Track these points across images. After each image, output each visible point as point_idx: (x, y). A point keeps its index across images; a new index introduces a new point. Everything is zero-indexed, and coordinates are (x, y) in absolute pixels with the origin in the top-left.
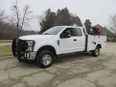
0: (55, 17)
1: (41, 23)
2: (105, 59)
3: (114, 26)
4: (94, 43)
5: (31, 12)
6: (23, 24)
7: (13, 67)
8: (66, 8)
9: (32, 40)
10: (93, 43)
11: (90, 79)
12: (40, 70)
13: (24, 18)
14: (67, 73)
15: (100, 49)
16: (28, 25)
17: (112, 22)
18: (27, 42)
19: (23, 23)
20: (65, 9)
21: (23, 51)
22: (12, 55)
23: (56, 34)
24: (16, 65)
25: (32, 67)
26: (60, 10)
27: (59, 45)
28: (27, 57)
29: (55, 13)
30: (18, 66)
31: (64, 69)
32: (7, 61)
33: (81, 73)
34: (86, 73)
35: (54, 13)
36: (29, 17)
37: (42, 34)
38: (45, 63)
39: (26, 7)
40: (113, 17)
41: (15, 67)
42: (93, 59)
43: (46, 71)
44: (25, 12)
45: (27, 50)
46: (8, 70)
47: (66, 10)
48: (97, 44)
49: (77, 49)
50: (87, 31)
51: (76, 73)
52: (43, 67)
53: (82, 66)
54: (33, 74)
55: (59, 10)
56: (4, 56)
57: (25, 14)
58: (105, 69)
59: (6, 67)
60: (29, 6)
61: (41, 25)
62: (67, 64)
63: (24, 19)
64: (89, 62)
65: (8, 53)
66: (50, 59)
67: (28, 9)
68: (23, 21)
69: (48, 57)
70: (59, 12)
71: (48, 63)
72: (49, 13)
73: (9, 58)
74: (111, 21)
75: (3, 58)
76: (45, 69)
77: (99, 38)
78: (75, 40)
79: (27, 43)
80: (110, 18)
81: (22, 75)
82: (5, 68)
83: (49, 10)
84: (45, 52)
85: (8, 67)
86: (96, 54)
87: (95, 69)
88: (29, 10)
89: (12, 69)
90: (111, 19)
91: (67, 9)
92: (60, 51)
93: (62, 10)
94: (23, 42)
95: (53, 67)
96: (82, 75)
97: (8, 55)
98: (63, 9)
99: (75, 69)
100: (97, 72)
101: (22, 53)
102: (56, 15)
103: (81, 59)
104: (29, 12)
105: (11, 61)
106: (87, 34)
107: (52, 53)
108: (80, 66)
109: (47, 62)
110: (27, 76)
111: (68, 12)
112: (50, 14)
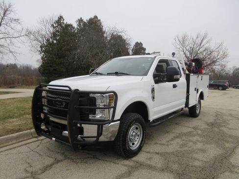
0: (74, 35)
1: (41, 47)
4: (197, 89)
5: (17, 20)
8: (96, 17)
14: (191, 164)
15: (202, 101)
16: (11, 52)
17: (181, 49)
18: (91, 95)
20: (94, 19)
26: (85, 20)
29: (73, 26)
34: (225, 157)
35: (70, 26)
36: (11, 32)
39: (4, 8)
48: (199, 93)
50: (187, 66)
53: (198, 141)
55: (80, 21)
59: (29, 170)
60: (10, 6)
61: (42, 51)
64: (199, 131)
66: (139, 133)
67: (8, 12)
70: (80, 25)
72: (61, 25)
77: (202, 79)
82: (26, 171)
83: (61, 18)
85: (31, 166)
86: (197, 111)
88: (10, 15)
90: (178, 42)
91: (99, 19)
93: (88, 20)
94: (81, 97)
95: (146, 152)
96: (223, 164)
98: (91, 20)
99: (195, 152)
102: (76, 31)
103: (176, 124)
104: (11, 20)
105: (23, 147)
109: (134, 142)
111: (100, 24)
112: (62, 27)
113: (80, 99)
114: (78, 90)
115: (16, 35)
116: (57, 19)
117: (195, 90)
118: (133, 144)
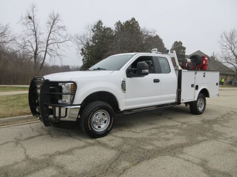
0: (112, 37)
1: (82, 50)
2: (218, 118)
3: (232, 53)
4: (195, 86)
5: (63, 28)
6: (46, 51)
7: (32, 137)
8: (133, 19)
9: (71, 80)
10: (192, 86)
11: (191, 158)
12: (87, 142)
13: (48, 40)
14: (142, 147)
15: (206, 98)
16: (58, 55)
19: (48, 50)
20: (131, 21)
21: (52, 103)
22: (29, 114)
23: (119, 69)
24: (38, 134)
25: (70, 136)
26: (122, 23)
27: (125, 90)
28: (61, 116)
29: (112, 29)
30: (41, 135)
31: (136, 139)
32: (18, 125)
33: (172, 146)
34: (183, 146)
35: (109, 29)
36: (58, 37)
37: (90, 69)
38: (97, 127)
39: (53, 17)
40: (229, 36)
41: (36, 136)
42: (194, 120)
43: (99, 143)
44: (50, 29)
45: (60, 102)
46: (21, 142)
47: (134, 23)
48: (200, 89)
49: (161, 100)
50: (181, 63)
51: (160, 146)
52: (94, 135)
53: (173, 133)
54: (73, 150)
55: (119, 23)
56: (12, 116)
57: (50, 32)
58: (220, 137)
59: (18, 138)
60: (58, 16)
61: (83, 53)
62: (141, 129)
63: (49, 42)
64: (185, 126)
65: (19, 111)
66: (106, 119)
67: (56, 21)
68: (47, 45)
69: (104, 114)
70: (118, 28)
71: (104, 126)
72: (99, 29)
73: (22, 119)
74: (225, 44)
75: (11, 119)
76: (98, 139)
77: (204, 76)
78: (156, 81)
79: (61, 88)
80: (224, 37)
81: (52, 152)
82: (16, 138)
83: (100, 22)
84: (97, 105)
85: (21, 136)
86: (200, 108)
87: (200, 138)
88: (58, 23)
89: (30, 140)
90: (225, 40)
91: (136, 21)
92: (127, 104)
93: (125, 22)
94: (51, 86)
95: (114, 136)
96: (173, 150)
97: (21, 114)
98: (127, 22)
99: (158, 140)
100: (204, 145)
101: (50, 107)
102: (114, 34)
103: (170, 119)
104: (60, 28)
105: (26, 125)
106: (180, 68)
107: (110, 107)
108: (167, 133)
109: (101, 126)
110: (63, 153)
111: (138, 26)
112: (101, 31)
113: (51, 87)
114: (49, 80)
115: (62, 40)
116: (96, 24)
117: (192, 87)
118: (100, 127)
